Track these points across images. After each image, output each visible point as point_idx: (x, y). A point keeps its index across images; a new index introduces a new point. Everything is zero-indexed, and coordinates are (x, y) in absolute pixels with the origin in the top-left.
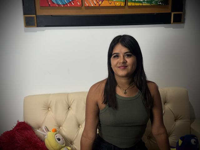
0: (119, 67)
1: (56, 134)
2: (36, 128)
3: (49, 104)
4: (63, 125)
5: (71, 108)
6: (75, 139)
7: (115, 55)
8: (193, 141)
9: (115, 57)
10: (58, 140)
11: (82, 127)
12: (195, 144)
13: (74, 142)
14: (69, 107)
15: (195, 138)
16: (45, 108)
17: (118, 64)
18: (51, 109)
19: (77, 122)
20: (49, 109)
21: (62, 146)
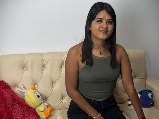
0: (101, 31)
1: (35, 92)
2: (13, 87)
3: (25, 63)
4: (39, 84)
5: (45, 68)
6: (49, 96)
7: (99, 20)
8: (149, 95)
9: (98, 21)
10: (38, 97)
11: (55, 84)
12: (151, 97)
13: (49, 98)
14: (44, 67)
15: (151, 92)
16: (21, 67)
17: (101, 28)
18: (27, 69)
19: (51, 81)
20: (25, 68)
21: (41, 102)
